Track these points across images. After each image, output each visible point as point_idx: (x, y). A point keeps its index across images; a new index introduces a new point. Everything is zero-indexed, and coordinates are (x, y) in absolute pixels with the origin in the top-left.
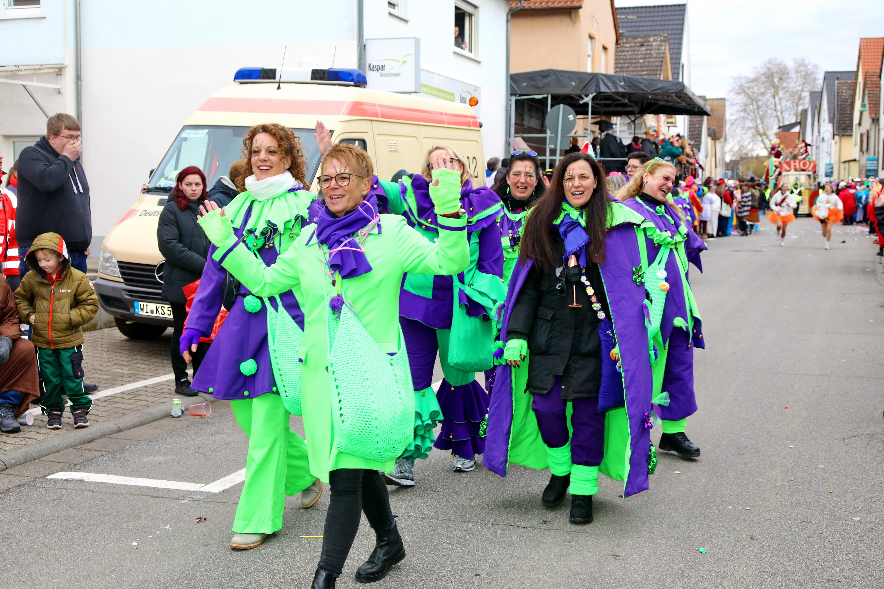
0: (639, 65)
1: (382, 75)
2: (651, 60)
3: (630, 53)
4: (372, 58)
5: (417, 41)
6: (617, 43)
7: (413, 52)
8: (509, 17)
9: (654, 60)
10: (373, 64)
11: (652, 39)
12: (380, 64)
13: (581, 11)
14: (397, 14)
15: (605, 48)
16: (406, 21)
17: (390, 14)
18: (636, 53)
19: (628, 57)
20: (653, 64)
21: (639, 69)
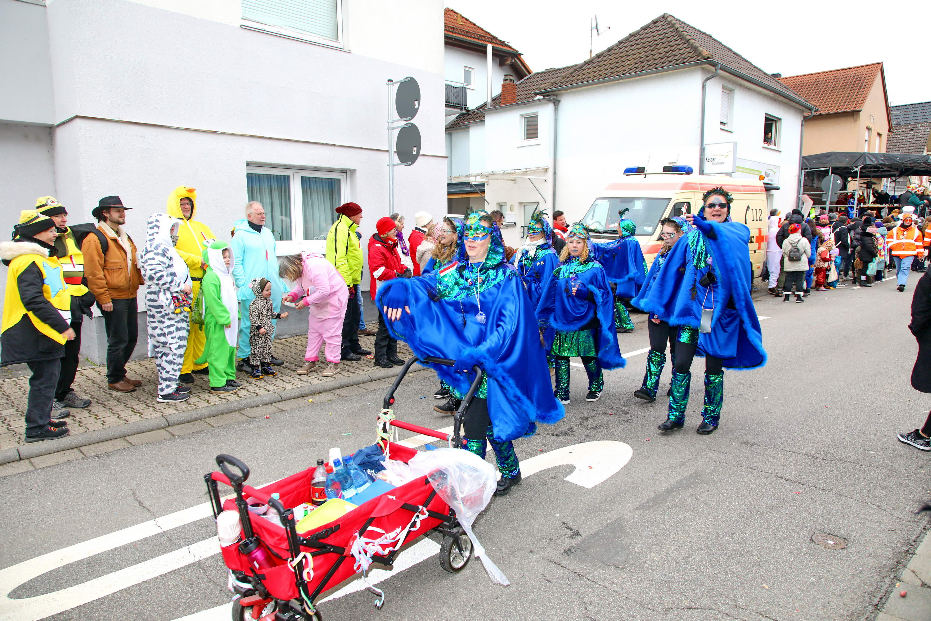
0: (908, 143)
1: (713, 164)
2: (918, 139)
3: (902, 136)
4: (708, 154)
5: (735, 144)
6: (889, 130)
7: (732, 151)
8: (803, 123)
9: (920, 139)
10: (708, 158)
11: (920, 125)
12: (713, 158)
13: (860, 113)
14: (726, 129)
15: (879, 135)
16: (732, 132)
17: (721, 129)
18: (906, 135)
19: (900, 138)
20: (919, 142)
21: (908, 146)
